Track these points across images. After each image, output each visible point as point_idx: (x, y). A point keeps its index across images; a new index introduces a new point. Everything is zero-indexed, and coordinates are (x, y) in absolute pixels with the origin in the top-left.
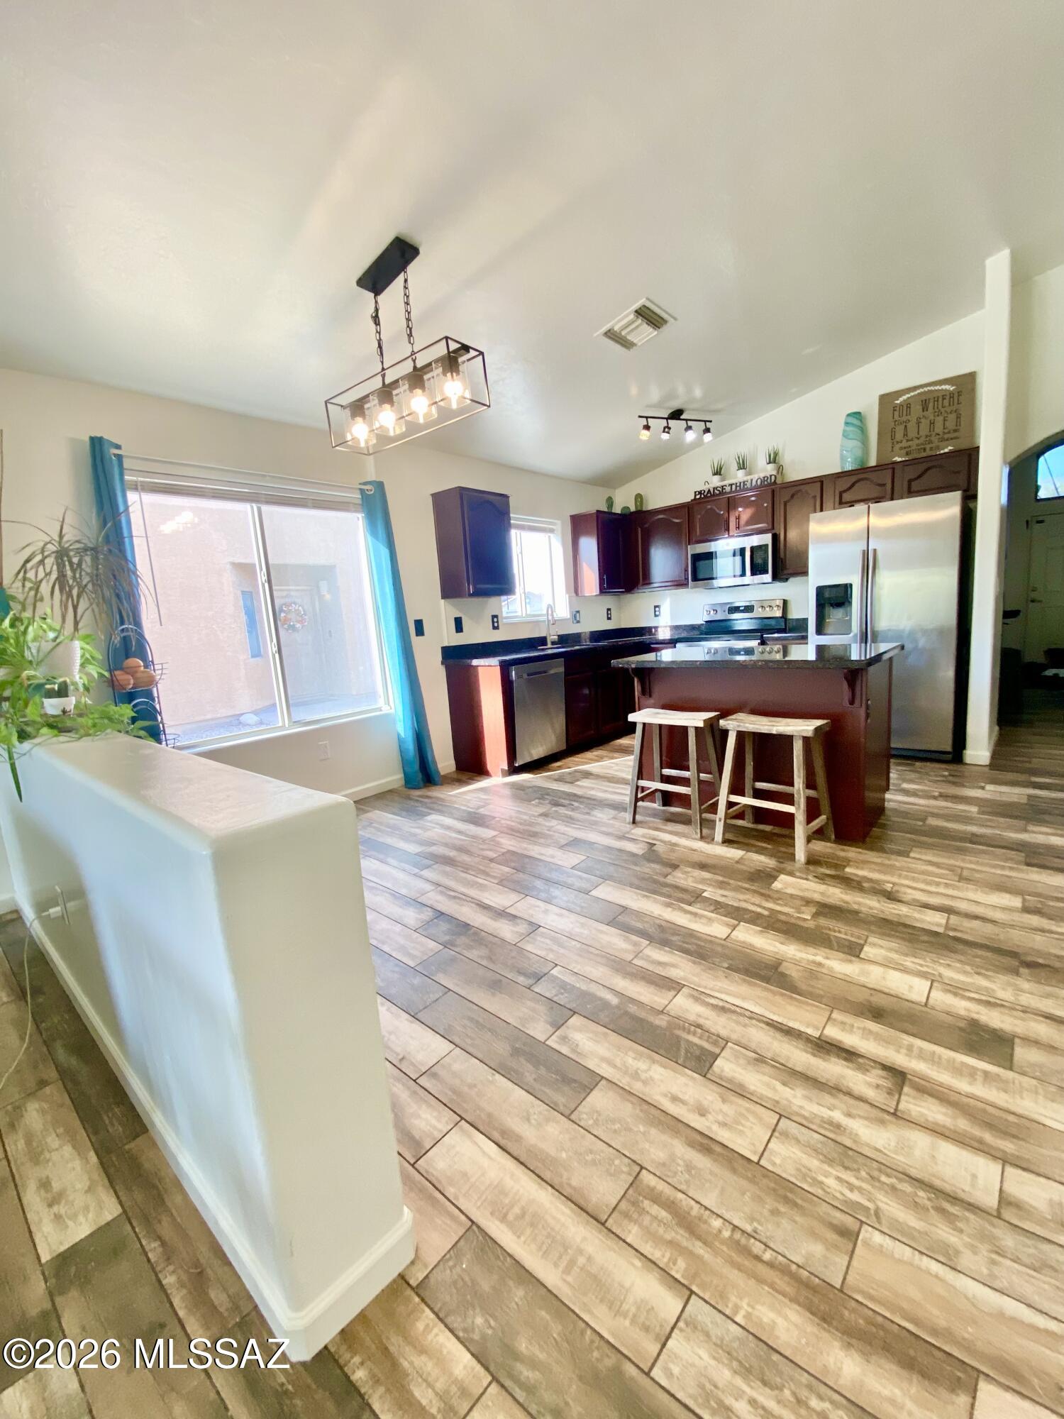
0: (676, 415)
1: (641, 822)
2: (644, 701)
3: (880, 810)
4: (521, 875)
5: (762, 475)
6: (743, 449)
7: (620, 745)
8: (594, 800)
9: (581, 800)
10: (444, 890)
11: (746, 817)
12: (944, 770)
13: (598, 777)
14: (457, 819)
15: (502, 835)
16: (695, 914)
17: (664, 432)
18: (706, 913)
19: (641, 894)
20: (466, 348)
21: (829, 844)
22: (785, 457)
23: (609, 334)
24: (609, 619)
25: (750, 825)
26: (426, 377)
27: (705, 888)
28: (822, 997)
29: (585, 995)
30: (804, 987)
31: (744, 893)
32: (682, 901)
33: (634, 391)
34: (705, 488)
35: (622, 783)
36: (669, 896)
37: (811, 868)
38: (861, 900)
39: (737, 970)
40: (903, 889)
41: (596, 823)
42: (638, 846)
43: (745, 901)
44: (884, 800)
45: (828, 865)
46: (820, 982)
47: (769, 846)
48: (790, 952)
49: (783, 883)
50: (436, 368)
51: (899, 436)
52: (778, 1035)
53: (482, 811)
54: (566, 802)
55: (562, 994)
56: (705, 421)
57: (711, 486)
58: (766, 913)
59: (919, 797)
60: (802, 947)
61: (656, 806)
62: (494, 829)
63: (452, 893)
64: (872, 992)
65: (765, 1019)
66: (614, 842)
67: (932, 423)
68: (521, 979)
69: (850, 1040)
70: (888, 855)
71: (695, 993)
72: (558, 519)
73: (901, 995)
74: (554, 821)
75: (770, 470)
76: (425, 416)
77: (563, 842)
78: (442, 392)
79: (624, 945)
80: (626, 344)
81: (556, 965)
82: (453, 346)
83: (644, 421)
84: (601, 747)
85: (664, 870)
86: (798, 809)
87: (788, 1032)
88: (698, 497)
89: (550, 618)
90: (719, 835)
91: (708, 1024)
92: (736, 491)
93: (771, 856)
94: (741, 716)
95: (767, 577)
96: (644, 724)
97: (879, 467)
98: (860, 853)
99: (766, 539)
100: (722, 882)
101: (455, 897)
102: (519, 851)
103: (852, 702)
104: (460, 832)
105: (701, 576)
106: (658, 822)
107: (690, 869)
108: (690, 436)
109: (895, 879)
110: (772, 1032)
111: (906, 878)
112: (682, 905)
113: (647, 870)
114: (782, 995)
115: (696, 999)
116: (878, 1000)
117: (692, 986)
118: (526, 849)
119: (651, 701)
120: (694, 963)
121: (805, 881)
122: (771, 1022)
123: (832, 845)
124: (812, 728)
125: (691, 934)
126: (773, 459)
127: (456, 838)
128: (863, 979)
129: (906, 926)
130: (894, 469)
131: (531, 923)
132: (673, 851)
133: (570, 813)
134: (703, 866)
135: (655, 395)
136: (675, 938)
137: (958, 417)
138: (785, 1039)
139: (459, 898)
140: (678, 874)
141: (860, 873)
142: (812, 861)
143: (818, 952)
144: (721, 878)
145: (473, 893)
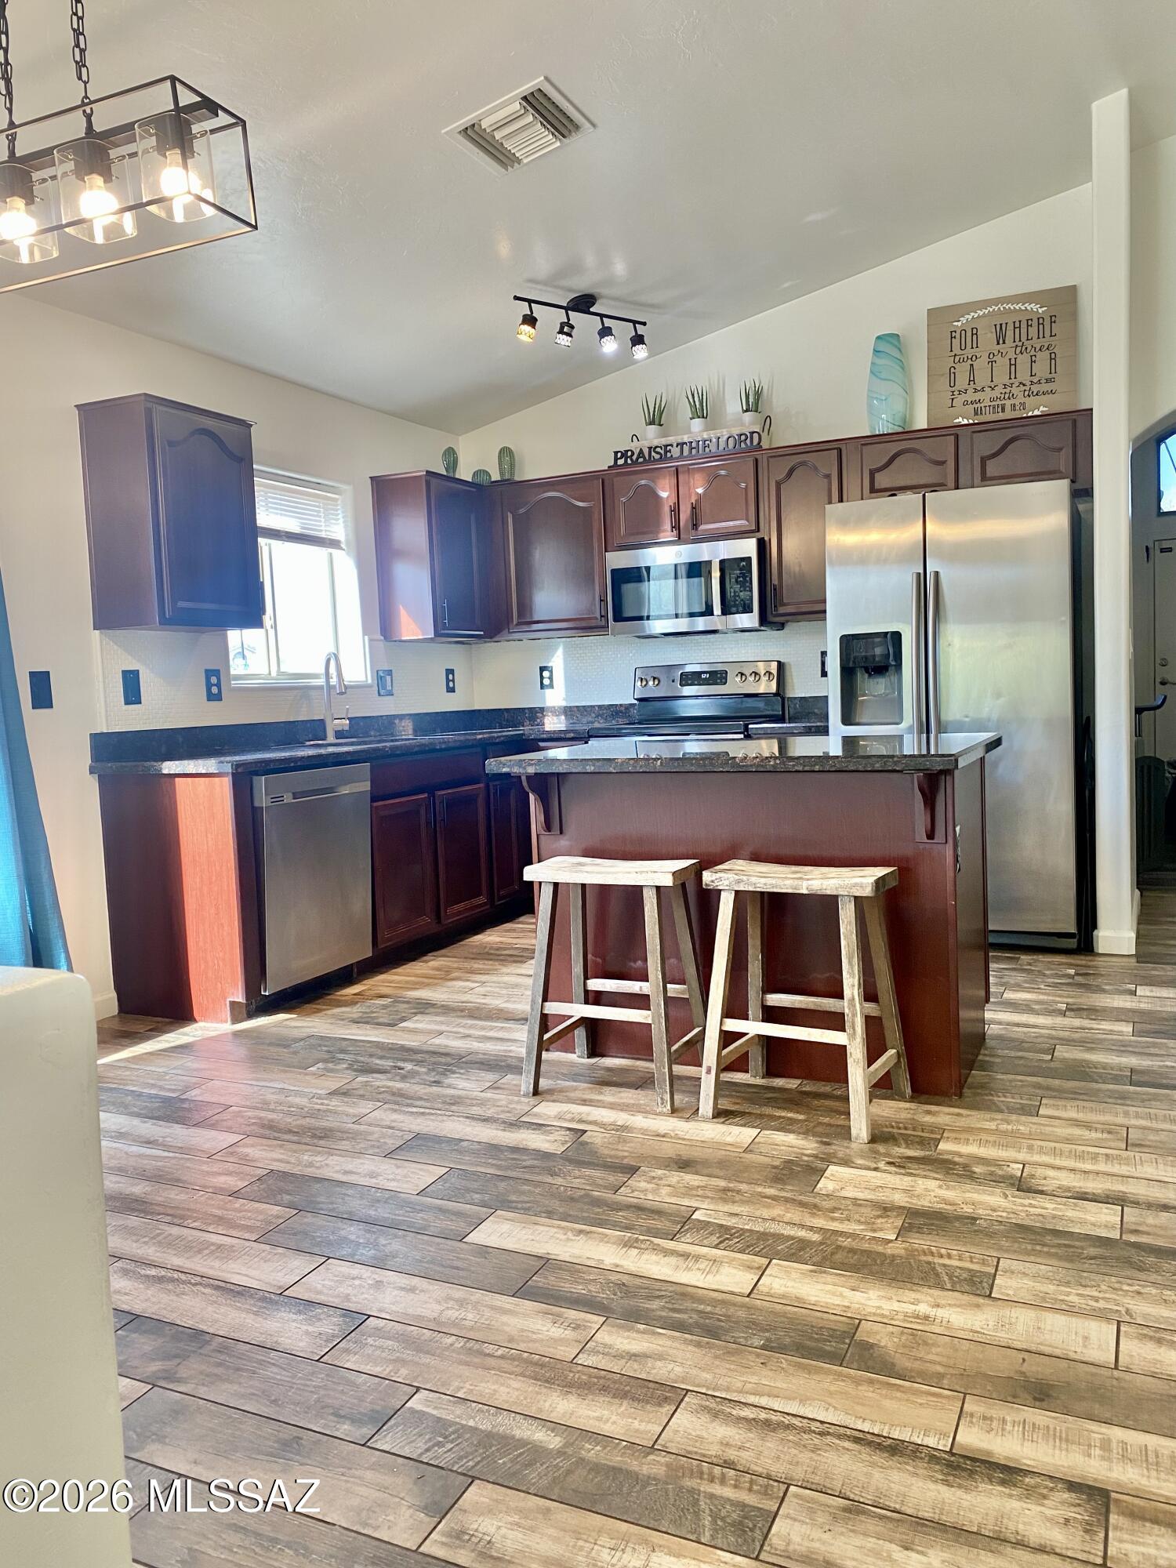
0: (583, 303)
1: (550, 1092)
2: (548, 842)
3: (979, 1039)
4: (309, 1218)
5: (736, 431)
6: (702, 380)
7: (483, 946)
8: (447, 1055)
9: (419, 1057)
10: (131, 1266)
11: (751, 1064)
12: (1066, 966)
13: (446, 1010)
14: (138, 1115)
15: (250, 1141)
16: (686, 1256)
17: (561, 332)
18: (704, 1250)
19: (572, 1230)
20: (210, 107)
21: (902, 1105)
22: (774, 400)
23: (469, 132)
24: (451, 690)
25: (759, 1081)
26: (113, 153)
27: (696, 1204)
28: (941, 1376)
29: (488, 1440)
30: (902, 1362)
31: (768, 1206)
32: (658, 1234)
33: (504, 249)
34: (635, 446)
35: (498, 1019)
36: (627, 1228)
37: (881, 1148)
38: (975, 1196)
39: (782, 1349)
40: (1040, 1172)
41: (456, 1101)
42: (551, 1138)
43: (773, 1220)
44: (983, 1021)
45: (909, 1141)
46: (934, 1350)
47: (801, 1117)
48: (870, 1303)
49: (836, 1180)
50: (142, 138)
51: (962, 381)
52: (879, 1458)
53: (193, 1094)
54: (387, 1064)
55: (439, 1444)
56: (635, 322)
57: (645, 444)
58: (816, 1237)
59: (1037, 1013)
60: (891, 1292)
61: (577, 1057)
62: (229, 1130)
63: (153, 1272)
64: (1026, 1355)
65: (849, 1432)
66: (500, 1133)
67: (1013, 364)
68: (345, 1429)
69: (1005, 1446)
70: (1005, 1116)
71: (711, 1403)
72: (348, 483)
73: (1072, 1356)
74: (363, 1103)
75: (749, 422)
76: (109, 231)
77: (392, 1143)
78: (155, 185)
79: (556, 1332)
80: (502, 156)
81: (418, 1389)
82: (186, 98)
83: (524, 309)
84: (443, 952)
85: (611, 1179)
86: (853, 1036)
87: (895, 1449)
88: (621, 462)
89: (334, 681)
90: (706, 1106)
91: (745, 1458)
92: (690, 456)
93: (806, 1133)
94: (739, 864)
95: (749, 620)
96: (556, 885)
97: (931, 432)
98: (958, 1115)
99: (747, 548)
100: (726, 1190)
101: (160, 1280)
102: (296, 1170)
103: (931, 835)
104: (149, 1143)
105: (628, 613)
106: (583, 1089)
107: (660, 1172)
108: (609, 346)
109: (1022, 1156)
110: (865, 1453)
111: (1041, 1150)
112: (657, 1241)
113: (577, 1182)
114: (871, 1382)
115: (715, 1415)
116: (1036, 1368)
117: (704, 1390)
118: (311, 1165)
119: (564, 842)
120: (698, 1345)
121: (874, 1173)
122: (861, 1435)
123: (908, 1105)
124: (872, 880)
125: (684, 1293)
126: (754, 401)
127: (140, 1156)
128: (1003, 1336)
129: (1056, 1233)
130: (957, 437)
131: (348, 1313)
132: (622, 1140)
133: (399, 1085)
134: (684, 1164)
135: (543, 263)
136: (655, 1305)
137: (1053, 358)
138: (893, 1462)
139: (172, 1280)
140: (639, 1183)
141: (965, 1149)
142: (879, 1136)
143: (918, 1296)
144: (722, 1183)
145: (198, 1264)
